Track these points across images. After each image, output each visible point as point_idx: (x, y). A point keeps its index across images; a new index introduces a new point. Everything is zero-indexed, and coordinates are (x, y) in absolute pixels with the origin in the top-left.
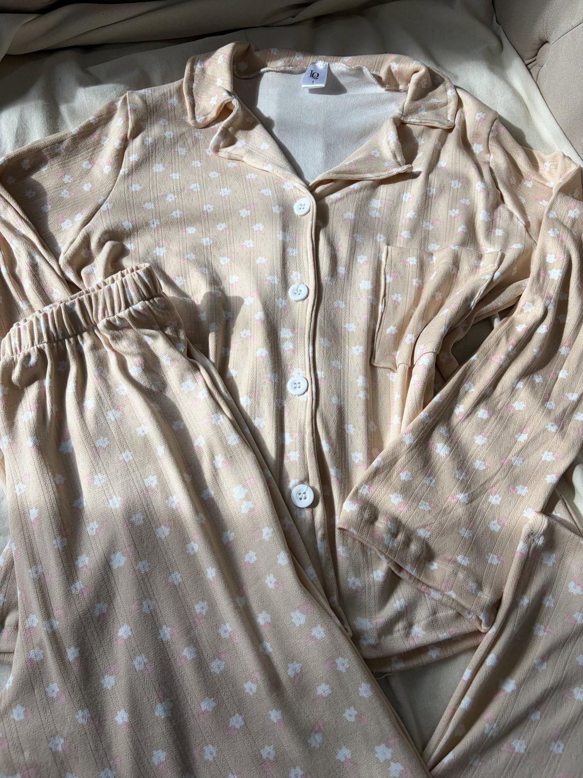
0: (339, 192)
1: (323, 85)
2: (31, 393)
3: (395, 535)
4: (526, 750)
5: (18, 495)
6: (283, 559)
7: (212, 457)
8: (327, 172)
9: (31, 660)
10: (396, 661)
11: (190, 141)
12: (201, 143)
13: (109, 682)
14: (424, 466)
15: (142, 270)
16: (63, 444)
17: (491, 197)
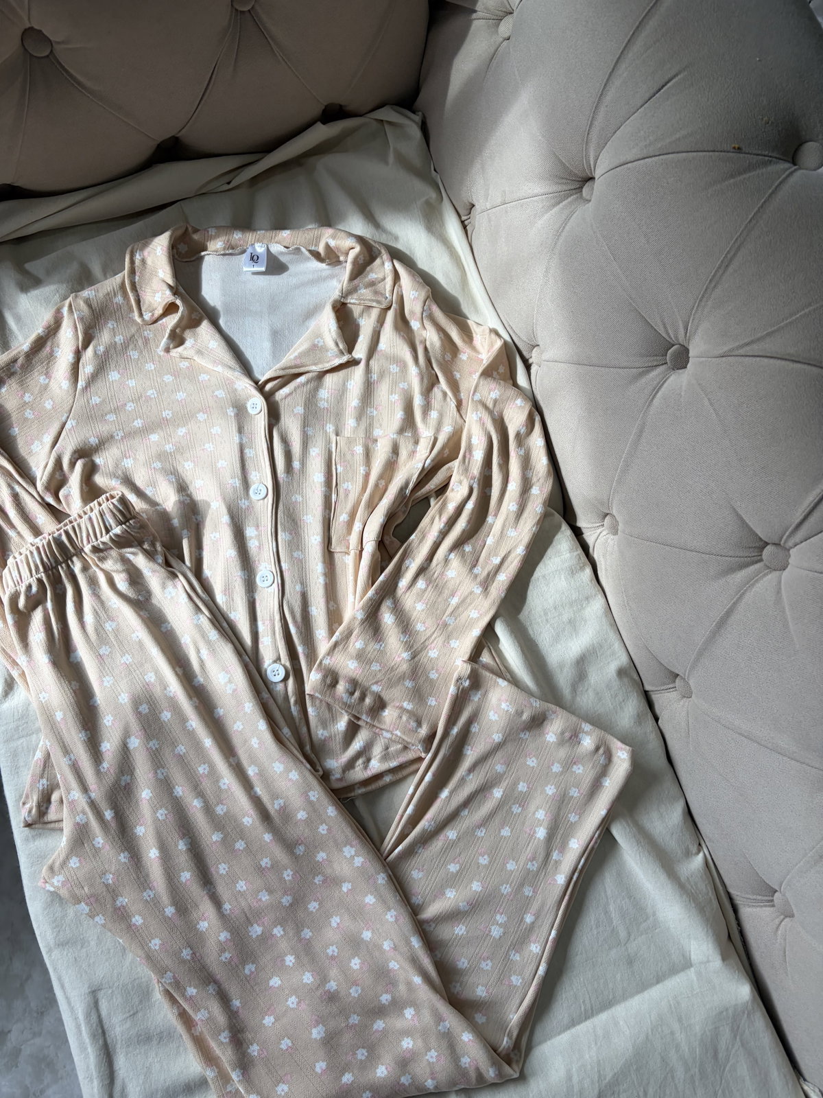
0: (287, 386)
1: (263, 269)
2: (37, 617)
3: (352, 694)
4: (457, 837)
5: (43, 702)
6: (262, 725)
7: (198, 651)
8: (274, 369)
9: (78, 824)
10: (359, 788)
11: (140, 342)
12: (152, 343)
13: (140, 831)
14: (375, 635)
15: (115, 499)
16: (72, 655)
17: (425, 381)
